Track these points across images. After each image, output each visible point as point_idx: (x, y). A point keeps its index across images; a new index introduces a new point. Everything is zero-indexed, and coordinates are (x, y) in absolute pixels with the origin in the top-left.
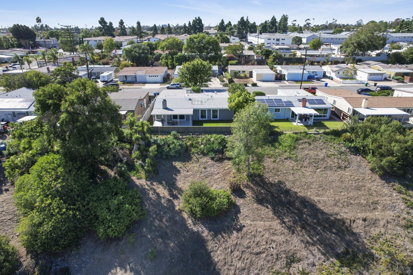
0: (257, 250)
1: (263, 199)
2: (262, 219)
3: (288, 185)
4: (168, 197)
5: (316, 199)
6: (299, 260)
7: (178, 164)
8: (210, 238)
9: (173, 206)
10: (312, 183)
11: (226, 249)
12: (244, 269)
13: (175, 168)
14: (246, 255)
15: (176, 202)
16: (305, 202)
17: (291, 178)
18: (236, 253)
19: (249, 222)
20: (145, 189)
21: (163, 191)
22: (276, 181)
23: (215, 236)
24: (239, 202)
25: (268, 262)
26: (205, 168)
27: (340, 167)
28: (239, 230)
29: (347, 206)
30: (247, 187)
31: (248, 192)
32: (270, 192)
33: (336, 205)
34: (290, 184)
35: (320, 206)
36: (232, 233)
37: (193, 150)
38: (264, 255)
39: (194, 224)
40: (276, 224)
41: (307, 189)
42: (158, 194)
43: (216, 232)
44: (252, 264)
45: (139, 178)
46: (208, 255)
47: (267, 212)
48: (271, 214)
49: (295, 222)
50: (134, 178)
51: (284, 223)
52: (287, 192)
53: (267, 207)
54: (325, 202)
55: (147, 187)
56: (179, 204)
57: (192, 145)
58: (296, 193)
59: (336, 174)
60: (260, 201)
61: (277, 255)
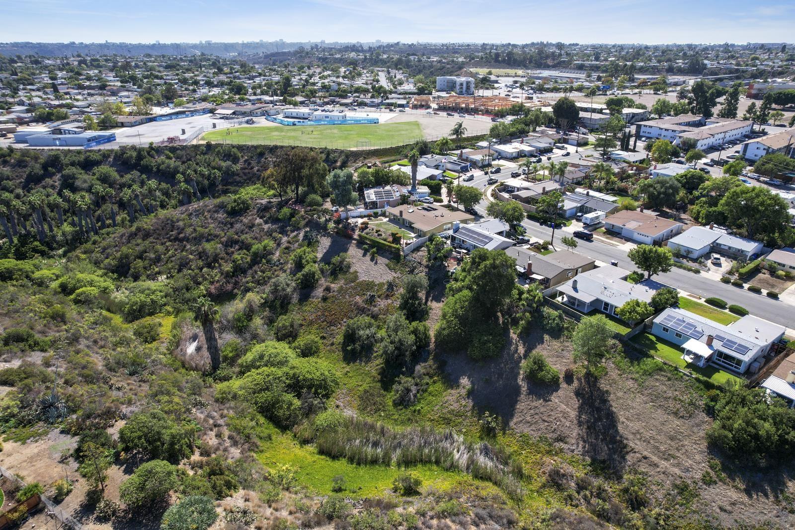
0: (545, 418)
1: (582, 394)
2: (567, 405)
3: (612, 398)
5: (622, 419)
6: (566, 443)
7: (546, 337)
8: (524, 393)
9: (520, 362)
11: (528, 405)
12: (529, 423)
13: (543, 338)
14: (536, 417)
15: (523, 361)
16: (611, 416)
17: (620, 394)
18: (532, 411)
19: (557, 401)
20: (512, 342)
21: (521, 350)
22: (605, 389)
23: (529, 394)
24: (564, 385)
25: (546, 429)
26: (562, 350)
27: (676, 414)
28: (546, 401)
29: (644, 441)
30: (579, 379)
31: (576, 384)
32: (592, 393)
33: (634, 434)
34: (614, 398)
35: (620, 428)
36: (540, 399)
37: (566, 333)
38: (546, 424)
39: (522, 380)
40: (573, 414)
41: (624, 410)
42: (517, 350)
43: (531, 392)
44: (536, 423)
45: (514, 333)
46: (516, 402)
47: (576, 403)
48: (576, 406)
49: (588, 422)
50: (512, 331)
51: (580, 417)
52: (605, 401)
53: (579, 401)
54: (627, 426)
55: (514, 341)
56: (523, 363)
57: (567, 328)
58: (611, 406)
59: (666, 416)
60: (578, 394)
61: (555, 430)
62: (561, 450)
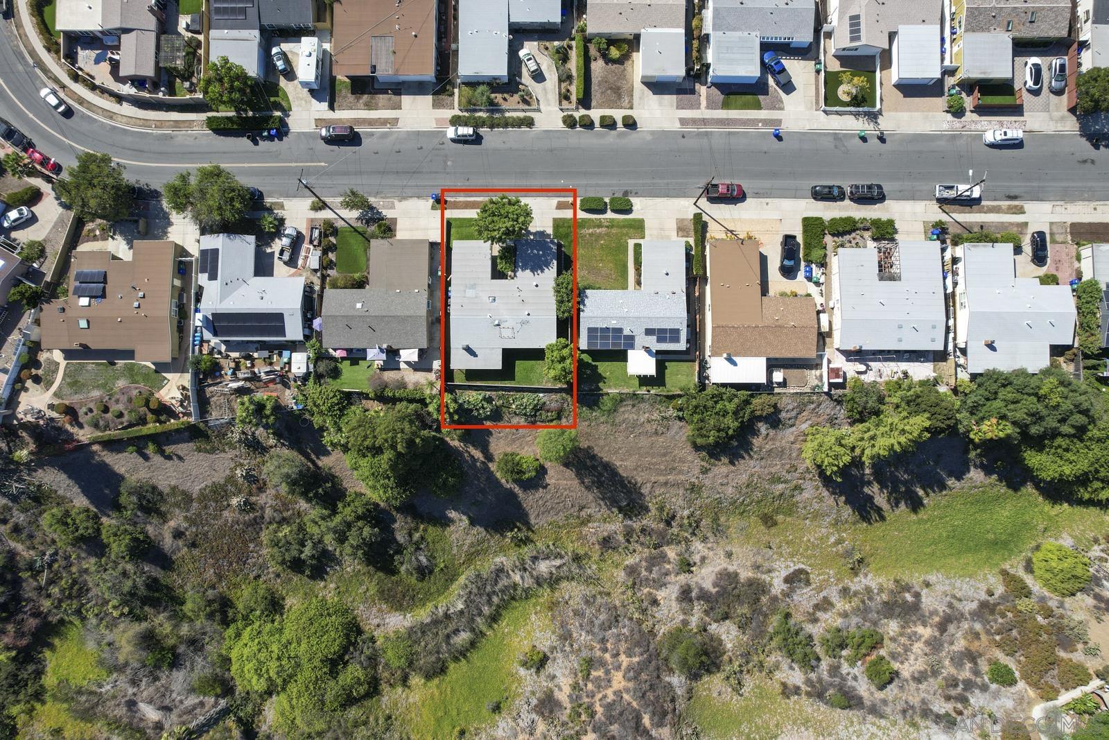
1: (569, 463)
2: (565, 479)
3: (596, 450)
4: (483, 459)
5: (618, 464)
7: (489, 425)
8: (520, 492)
9: (488, 467)
10: (620, 448)
11: (533, 499)
12: (546, 512)
13: (487, 429)
14: (548, 504)
15: (490, 465)
16: (607, 467)
17: (602, 442)
18: (540, 502)
19: (553, 481)
20: (459, 451)
22: (586, 446)
25: (565, 508)
27: (656, 433)
28: (545, 487)
29: (646, 470)
33: (635, 469)
35: (621, 471)
36: (538, 489)
39: (507, 483)
40: (576, 484)
41: (614, 454)
42: (473, 457)
43: (526, 489)
44: (552, 508)
46: (519, 503)
47: (570, 473)
48: (573, 476)
49: (593, 482)
50: (447, 439)
51: (583, 483)
52: (594, 457)
53: (572, 470)
54: (626, 467)
55: (461, 448)
56: (493, 467)
58: (602, 458)
59: (650, 440)
60: (566, 464)
62: (590, 516)
